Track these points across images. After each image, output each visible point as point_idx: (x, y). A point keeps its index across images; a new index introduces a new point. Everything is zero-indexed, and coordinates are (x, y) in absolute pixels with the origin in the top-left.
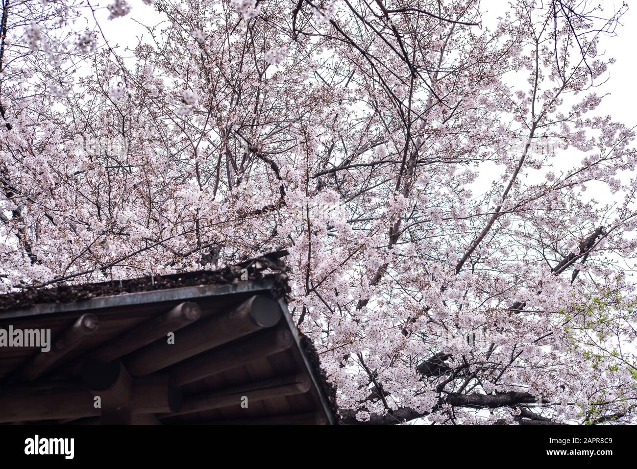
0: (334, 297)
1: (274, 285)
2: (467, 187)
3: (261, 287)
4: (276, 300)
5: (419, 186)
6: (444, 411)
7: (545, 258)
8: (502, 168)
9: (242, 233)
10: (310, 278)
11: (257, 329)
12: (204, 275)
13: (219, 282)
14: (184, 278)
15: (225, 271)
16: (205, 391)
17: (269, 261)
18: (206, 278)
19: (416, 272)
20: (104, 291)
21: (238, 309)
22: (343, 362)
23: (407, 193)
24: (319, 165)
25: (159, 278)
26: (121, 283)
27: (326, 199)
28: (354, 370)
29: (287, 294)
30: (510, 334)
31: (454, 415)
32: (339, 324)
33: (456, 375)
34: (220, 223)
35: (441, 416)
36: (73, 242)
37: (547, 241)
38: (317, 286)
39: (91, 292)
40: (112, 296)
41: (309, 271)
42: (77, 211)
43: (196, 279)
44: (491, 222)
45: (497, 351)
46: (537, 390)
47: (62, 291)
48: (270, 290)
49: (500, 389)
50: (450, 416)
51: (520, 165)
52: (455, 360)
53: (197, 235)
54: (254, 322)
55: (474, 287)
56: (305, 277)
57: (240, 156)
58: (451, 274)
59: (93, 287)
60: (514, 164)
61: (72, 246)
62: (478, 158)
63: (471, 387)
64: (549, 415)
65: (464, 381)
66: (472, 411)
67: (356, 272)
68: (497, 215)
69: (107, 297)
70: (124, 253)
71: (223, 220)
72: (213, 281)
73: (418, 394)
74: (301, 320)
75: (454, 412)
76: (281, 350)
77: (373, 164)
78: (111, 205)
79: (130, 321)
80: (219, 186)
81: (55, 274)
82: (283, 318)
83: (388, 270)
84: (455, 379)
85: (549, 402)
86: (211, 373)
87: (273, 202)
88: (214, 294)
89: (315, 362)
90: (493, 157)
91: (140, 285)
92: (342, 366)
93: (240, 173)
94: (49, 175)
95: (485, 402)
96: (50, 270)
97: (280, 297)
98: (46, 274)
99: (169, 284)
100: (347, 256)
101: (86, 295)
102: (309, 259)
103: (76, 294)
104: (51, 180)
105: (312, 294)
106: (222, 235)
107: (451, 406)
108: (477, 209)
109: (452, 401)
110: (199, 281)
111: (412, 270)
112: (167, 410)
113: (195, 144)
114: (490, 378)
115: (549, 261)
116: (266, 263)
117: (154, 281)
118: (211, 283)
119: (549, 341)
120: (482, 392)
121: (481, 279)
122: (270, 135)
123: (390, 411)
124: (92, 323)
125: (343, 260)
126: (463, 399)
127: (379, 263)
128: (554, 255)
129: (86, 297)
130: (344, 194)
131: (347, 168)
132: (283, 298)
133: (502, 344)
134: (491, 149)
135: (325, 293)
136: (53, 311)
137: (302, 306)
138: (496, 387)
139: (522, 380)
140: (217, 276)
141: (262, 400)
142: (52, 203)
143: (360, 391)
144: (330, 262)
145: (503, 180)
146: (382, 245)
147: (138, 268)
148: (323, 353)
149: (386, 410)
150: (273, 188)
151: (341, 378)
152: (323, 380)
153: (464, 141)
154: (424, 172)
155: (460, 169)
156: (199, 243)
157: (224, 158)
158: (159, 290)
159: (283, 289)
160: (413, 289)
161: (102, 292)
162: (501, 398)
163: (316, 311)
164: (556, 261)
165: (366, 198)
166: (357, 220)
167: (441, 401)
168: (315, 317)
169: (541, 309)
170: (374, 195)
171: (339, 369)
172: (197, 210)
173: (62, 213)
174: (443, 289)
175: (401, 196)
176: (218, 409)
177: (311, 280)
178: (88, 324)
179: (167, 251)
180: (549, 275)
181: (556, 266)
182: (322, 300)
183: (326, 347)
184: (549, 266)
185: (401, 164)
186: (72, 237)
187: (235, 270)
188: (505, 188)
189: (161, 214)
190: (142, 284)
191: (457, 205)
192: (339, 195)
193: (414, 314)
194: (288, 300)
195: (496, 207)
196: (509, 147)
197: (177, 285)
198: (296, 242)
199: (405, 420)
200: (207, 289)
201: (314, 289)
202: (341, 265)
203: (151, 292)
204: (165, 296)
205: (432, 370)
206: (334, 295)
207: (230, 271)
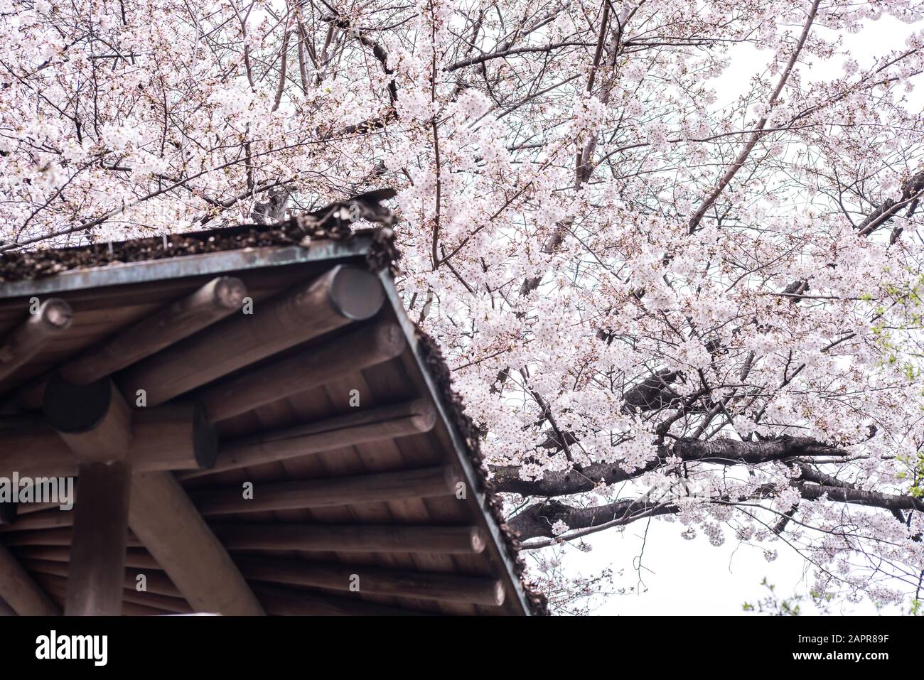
0: (481, 274)
1: (372, 246)
2: (710, 84)
3: (350, 250)
4: (375, 273)
5: (626, 83)
6: (669, 468)
7: (843, 209)
9: (324, 166)
10: (439, 241)
11: (344, 322)
13: (277, 242)
14: (218, 236)
15: (288, 225)
18: (256, 237)
19: (620, 231)
20: (81, 260)
21: (312, 289)
22: (498, 385)
23: (605, 96)
24: (457, 50)
25: (174, 238)
26: (110, 247)
27: (466, 106)
28: (515, 398)
29: (394, 263)
30: (780, 335)
31: (686, 476)
32: (488, 320)
33: (689, 408)
34: (285, 148)
35: (664, 477)
36: (33, 182)
37: (846, 180)
38: (452, 255)
39: (59, 261)
40: (95, 269)
41: (437, 229)
42: (39, 129)
43: (239, 238)
44: (750, 147)
45: (760, 364)
46: (825, 430)
47: (8, 261)
48: (363, 257)
49: (764, 432)
50: (680, 476)
51: (800, 48)
52: (688, 382)
53: (247, 168)
54: (337, 311)
55: (719, 255)
56: (431, 239)
57: (321, 36)
58: (682, 232)
59: (62, 254)
60: (788, 47)
61: (31, 189)
62: (728, 37)
63: (715, 428)
64: (850, 477)
65: (704, 417)
66: (717, 469)
67: (519, 233)
68: (759, 134)
69: (86, 270)
70: (120, 200)
71: (291, 142)
72: (267, 240)
73: (624, 440)
74: (425, 313)
75: (686, 471)
76: (385, 358)
77: (548, 49)
78: (99, 119)
79: (126, 312)
80: (285, 86)
82: (387, 303)
83: (574, 227)
84: (688, 415)
85: (850, 454)
87: (375, 111)
89: (443, 381)
90: (752, 36)
91: (143, 250)
92: (494, 390)
93: (322, 65)
95: (740, 453)
97: (381, 268)
99: (192, 248)
100: (501, 203)
101: (50, 267)
102: (438, 210)
103: (33, 266)
105: (444, 269)
106: (289, 169)
107: (680, 459)
108: (726, 123)
109: (682, 451)
110: (244, 241)
111: (614, 226)
112: (192, 464)
113: (243, 17)
114: (749, 412)
115: (849, 214)
117: (168, 242)
118: (264, 245)
119: (849, 348)
120: (735, 437)
121: (731, 243)
123: (577, 467)
124: (63, 316)
125: (496, 210)
126: (701, 449)
127: (557, 214)
128: (858, 204)
129: (49, 271)
130: (499, 99)
131: (504, 56)
132: (386, 270)
133: (767, 351)
135: (466, 268)
137: (427, 289)
138: (759, 429)
139: (799, 414)
140: (275, 232)
141: (354, 446)
143: (524, 433)
144: (474, 213)
145: (769, 72)
146: (564, 186)
147: (147, 228)
148: (461, 368)
149: (571, 464)
150: (375, 88)
151: (493, 411)
152: (456, 410)
154: (634, 62)
155: (697, 55)
156: (250, 183)
157: (294, 40)
158: (175, 258)
159: (387, 254)
160: (614, 260)
161: (78, 262)
162: (767, 446)
164: (862, 213)
166: (521, 147)
167: (663, 453)
169: (835, 293)
170: (550, 102)
171: (488, 396)
172: (248, 126)
173: (15, 134)
174: (666, 259)
175: (595, 102)
176: (280, 462)
177: (441, 245)
178: (54, 316)
179: (194, 196)
180: (849, 237)
181: (862, 221)
182: (461, 279)
183: (467, 357)
184: (848, 221)
185: (595, 48)
186: (32, 173)
187: (304, 222)
188: (774, 88)
189: (186, 135)
190: (146, 248)
191: (694, 117)
193: (616, 303)
194: (396, 273)
195: (758, 120)
196: (780, 17)
197: (207, 249)
198: (415, 181)
199: (604, 482)
200: (257, 255)
201: (446, 261)
202: (491, 219)
203: (161, 260)
204: (185, 268)
205: (650, 400)
206: (480, 269)
207: (297, 224)
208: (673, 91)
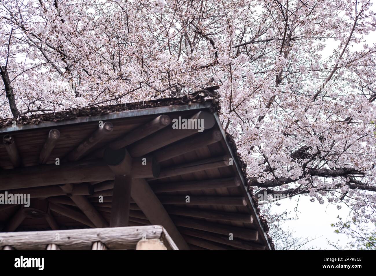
1: (211, 105)
2: (319, 53)
3: (204, 106)
4: (212, 114)
5: (292, 52)
6: (306, 178)
7: (364, 93)
8: (339, 42)
9: (194, 79)
10: (232, 103)
12: (172, 100)
13: (180, 104)
14: (161, 102)
15: (184, 98)
16: (172, 165)
17: (208, 92)
18: (173, 102)
19: (291, 101)
20: (116, 109)
22: (250, 151)
23: (286, 56)
24: (237, 41)
25: (147, 102)
26: (126, 105)
27: (241, 59)
28: (256, 155)
29: (218, 110)
30: (343, 135)
31: (312, 181)
32: (247, 129)
33: (313, 159)
34: (181, 73)
35: (305, 181)
36: (99, 84)
37: (365, 84)
38: (236, 108)
39: (109, 110)
40: (121, 112)
41: (231, 99)
42: (101, 67)
43: (168, 102)
44: (333, 73)
45: (336, 144)
46: (358, 166)
47: (93, 109)
48: (209, 108)
49: (338, 167)
50: (310, 181)
51: (349, 40)
52: (313, 150)
53: (169, 79)
55: (323, 109)
56: (229, 103)
57: (192, 36)
58: (311, 101)
59: (110, 107)
60: (345, 40)
61: (99, 86)
62: (325, 37)
63: (322, 165)
64: (366, 181)
65: (318, 161)
66: (322, 179)
67: (257, 101)
68: (336, 69)
69: (118, 112)
70: (128, 90)
71: (183, 71)
72: (177, 103)
73: (292, 169)
74: (227, 127)
75: (312, 179)
76: (215, 142)
77: (267, 41)
78: (120, 64)
79: (130, 126)
80: (181, 53)
81: (89, 102)
82: (216, 124)
83: (275, 99)
84: (313, 161)
85: (366, 174)
86: (175, 155)
87: (211, 61)
88: (178, 110)
89: (234, 149)
90: (333, 36)
91: (136, 106)
92: (249, 153)
93: (193, 46)
94: (86, 48)
95: (330, 173)
96: (86, 100)
97: (214, 112)
98: (84, 102)
99: (153, 105)
100: (252, 91)
101: (106, 111)
102: (231, 93)
103: (101, 111)
104: (87, 50)
105: (233, 113)
106: (182, 80)
107: (310, 175)
108: (325, 65)
109: (311, 173)
110: (169, 103)
111: (289, 99)
112: (152, 176)
113: (167, 30)
114: (333, 160)
115: (366, 95)
116: (207, 93)
117: (145, 103)
118: (176, 105)
119: (366, 139)
120: (328, 168)
121: (327, 104)
122: (209, 25)
123: (277, 178)
124: (110, 127)
125: (250, 94)
126: (317, 172)
127: (270, 95)
128: (368, 92)
129: (106, 113)
130: (250, 57)
131: (252, 43)
132: (216, 113)
133: (339, 140)
134: (332, 32)
135: (240, 112)
136: (88, 120)
137: (227, 119)
138: (336, 166)
139: (349, 161)
140: (179, 100)
141: (205, 170)
142: (87, 63)
143: (259, 167)
144: (243, 94)
145: (339, 49)
146: (272, 85)
147: (136, 99)
148: (239, 145)
149: (274, 177)
150: (211, 54)
151: (249, 159)
152: (238, 159)
153: (317, 27)
154: (296, 44)
155: (316, 43)
156: (170, 84)
157: (184, 38)
158: (147, 109)
159: (216, 107)
160: (289, 110)
161: (115, 110)
162: (339, 171)
163: (235, 122)
164: (370, 95)
165: (263, 59)
166: (258, 73)
167: (305, 173)
168: (235, 125)
169: (361, 121)
170: (267, 58)
172: (169, 66)
173: (93, 69)
174: (306, 110)
175: (283, 58)
176: (180, 175)
177: (232, 105)
178: (107, 128)
179: (152, 89)
180: (366, 103)
181: (370, 97)
182: (239, 116)
183: (241, 142)
184: (365, 97)
185: (282, 41)
186: (99, 81)
187: (189, 97)
188: (341, 53)
189: (149, 69)
190: (137, 105)
191: (314, 63)
192: (248, 57)
193: (290, 124)
194: (219, 114)
195: (336, 64)
196: (343, 30)
197: (157, 106)
198: (224, 84)
199: (285, 183)
200: (174, 108)
201: (234, 110)
202: (249, 96)
203: (142, 109)
204: (150, 112)
205: (300, 156)
206: (245, 113)
207: (187, 97)
208: (307, 55)
